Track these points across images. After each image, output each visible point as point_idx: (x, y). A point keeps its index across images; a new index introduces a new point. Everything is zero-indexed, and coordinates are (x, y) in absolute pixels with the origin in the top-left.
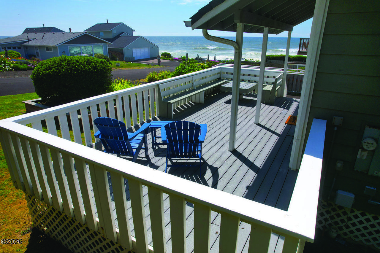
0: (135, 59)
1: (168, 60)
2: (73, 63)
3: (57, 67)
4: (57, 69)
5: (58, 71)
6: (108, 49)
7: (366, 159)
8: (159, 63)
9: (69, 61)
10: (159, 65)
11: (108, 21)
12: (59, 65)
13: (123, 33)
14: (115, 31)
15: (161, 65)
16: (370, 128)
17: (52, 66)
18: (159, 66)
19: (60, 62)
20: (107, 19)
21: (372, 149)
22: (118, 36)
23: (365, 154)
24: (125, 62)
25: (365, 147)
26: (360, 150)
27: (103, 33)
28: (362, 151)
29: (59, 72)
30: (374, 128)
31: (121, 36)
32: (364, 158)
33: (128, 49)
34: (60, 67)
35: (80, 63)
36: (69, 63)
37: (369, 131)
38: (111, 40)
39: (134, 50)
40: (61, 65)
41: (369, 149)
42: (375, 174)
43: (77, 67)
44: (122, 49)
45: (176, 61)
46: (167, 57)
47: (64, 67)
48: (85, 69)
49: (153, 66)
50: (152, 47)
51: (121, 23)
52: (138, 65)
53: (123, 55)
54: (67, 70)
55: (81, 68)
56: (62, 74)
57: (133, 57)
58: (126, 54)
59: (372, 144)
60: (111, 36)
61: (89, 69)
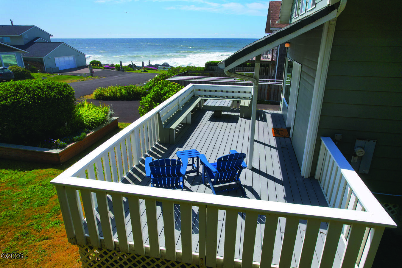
0: (60, 69)
1: (99, 69)
2: (34, 90)
3: (13, 96)
4: (14, 99)
5: (16, 101)
6: (23, 58)
7: (357, 162)
8: (92, 73)
9: (27, 88)
10: (92, 75)
11: (12, 22)
12: (16, 93)
13: (38, 38)
14: (27, 36)
15: (95, 76)
16: (359, 140)
17: (7, 95)
18: (93, 78)
19: (16, 90)
20: (11, 20)
21: (362, 155)
22: (31, 43)
23: (356, 158)
24: (49, 74)
25: (357, 154)
26: (353, 157)
27: (9, 38)
28: (354, 157)
29: (19, 102)
30: (362, 140)
31: (36, 42)
32: (356, 161)
33: (49, 58)
34: (17, 96)
35: (42, 90)
36: (28, 90)
37: (359, 143)
38: (24, 47)
39: (57, 59)
40: (18, 93)
41: (360, 156)
42: (363, 172)
43: (40, 95)
44: (41, 58)
45: (108, 70)
46: (98, 65)
47: (24, 95)
48: (50, 96)
49: (86, 78)
50: (78, 55)
51: (33, 26)
52: (69, 78)
53: (44, 65)
54: (28, 99)
55: (45, 95)
56: (23, 105)
57: (57, 68)
58: (47, 64)
59: (362, 152)
60: (22, 43)
61: (55, 96)
